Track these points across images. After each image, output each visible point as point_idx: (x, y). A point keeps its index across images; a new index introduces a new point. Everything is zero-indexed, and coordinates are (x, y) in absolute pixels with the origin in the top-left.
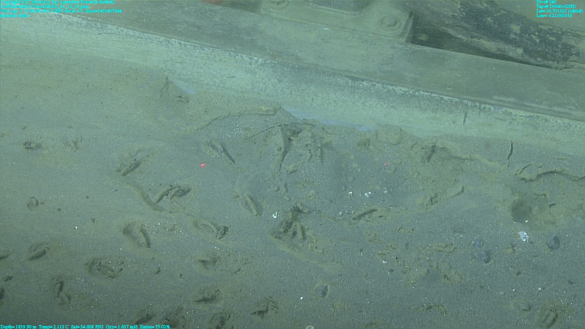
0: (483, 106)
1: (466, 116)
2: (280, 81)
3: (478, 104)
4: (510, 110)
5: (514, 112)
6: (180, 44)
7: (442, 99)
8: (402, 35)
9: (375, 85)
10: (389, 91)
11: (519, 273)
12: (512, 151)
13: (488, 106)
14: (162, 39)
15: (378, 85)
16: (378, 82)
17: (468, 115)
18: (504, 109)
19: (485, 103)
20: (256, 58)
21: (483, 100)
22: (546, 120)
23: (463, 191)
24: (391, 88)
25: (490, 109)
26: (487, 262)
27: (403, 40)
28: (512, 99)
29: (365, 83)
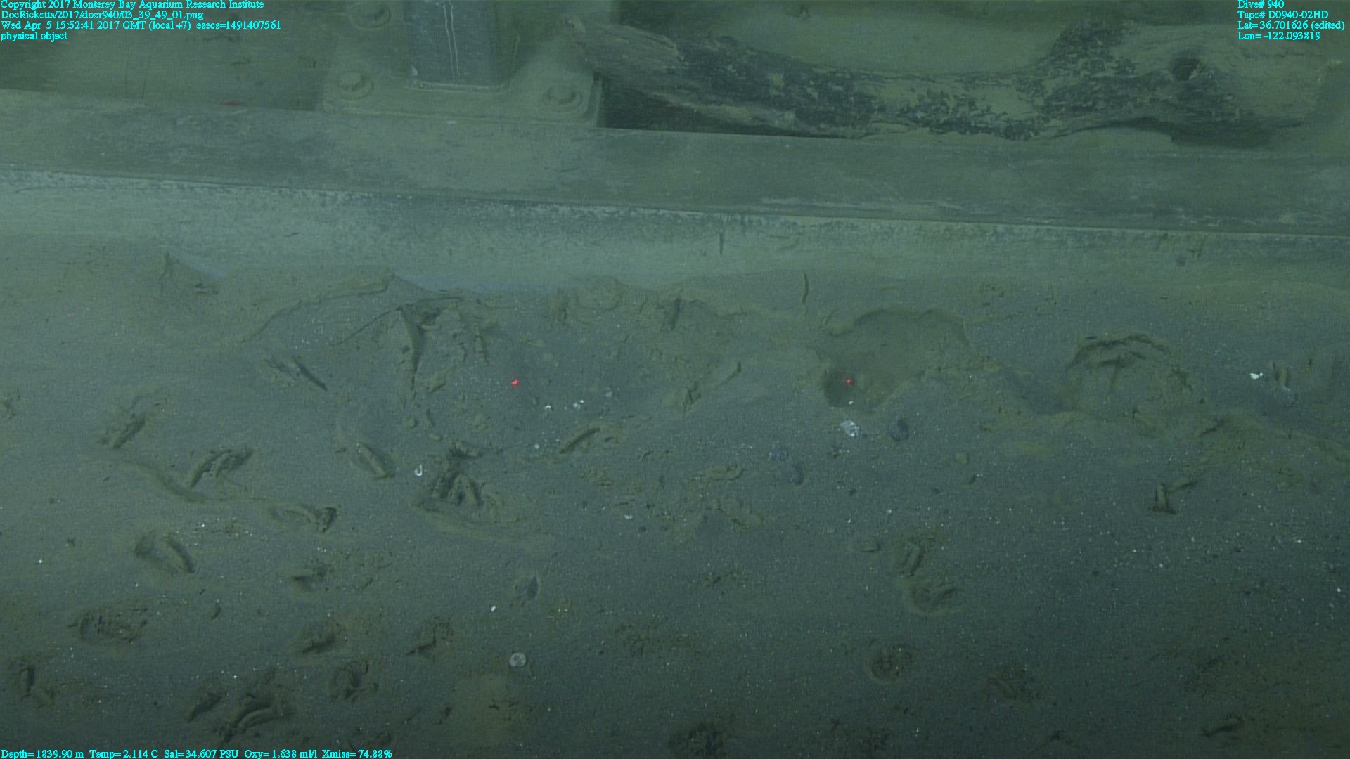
0: (747, 218)
1: (722, 241)
2: (384, 229)
3: (739, 217)
4: (792, 219)
5: (799, 221)
6: (182, 187)
7: (677, 216)
8: (587, 115)
9: (557, 210)
10: (583, 216)
11: (853, 492)
12: (807, 287)
13: (755, 218)
14: (145, 183)
15: (564, 209)
16: (561, 204)
17: (726, 238)
18: (782, 219)
19: (750, 213)
20: (331, 193)
21: (746, 208)
22: (853, 227)
23: (739, 370)
24: (586, 210)
25: (760, 223)
26: (799, 482)
27: (592, 123)
28: (792, 200)
29: (539, 209)
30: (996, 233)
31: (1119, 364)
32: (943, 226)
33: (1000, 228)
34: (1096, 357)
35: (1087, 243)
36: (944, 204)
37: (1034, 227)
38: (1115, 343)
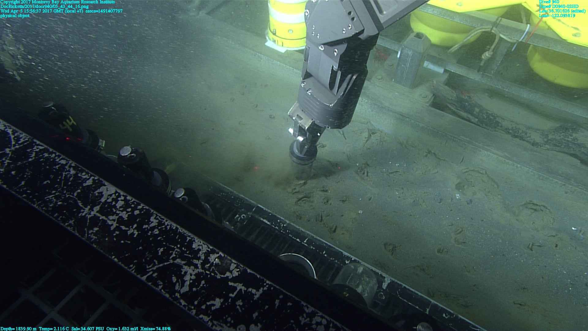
0: (455, 139)
2: (372, 111)
3: (453, 138)
4: (465, 143)
8: (427, 102)
10: (416, 124)
11: (451, 210)
12: (462, 161)
13: (457, 139)
19: (456, 138)
20: (364, 99)
21: (455, 136)
23: (437, 172)
24: (417, 123)
26: (440, 203)
27: (428, 105)
29: (407, 119)
30: (517, 166)
31: (535, 210)
32: (504, 159)
33: (519, 166)
34: (531, 206)
35: (541, 178)
36: (506, 154)
37: (528, 169)
38: (537, 205)
